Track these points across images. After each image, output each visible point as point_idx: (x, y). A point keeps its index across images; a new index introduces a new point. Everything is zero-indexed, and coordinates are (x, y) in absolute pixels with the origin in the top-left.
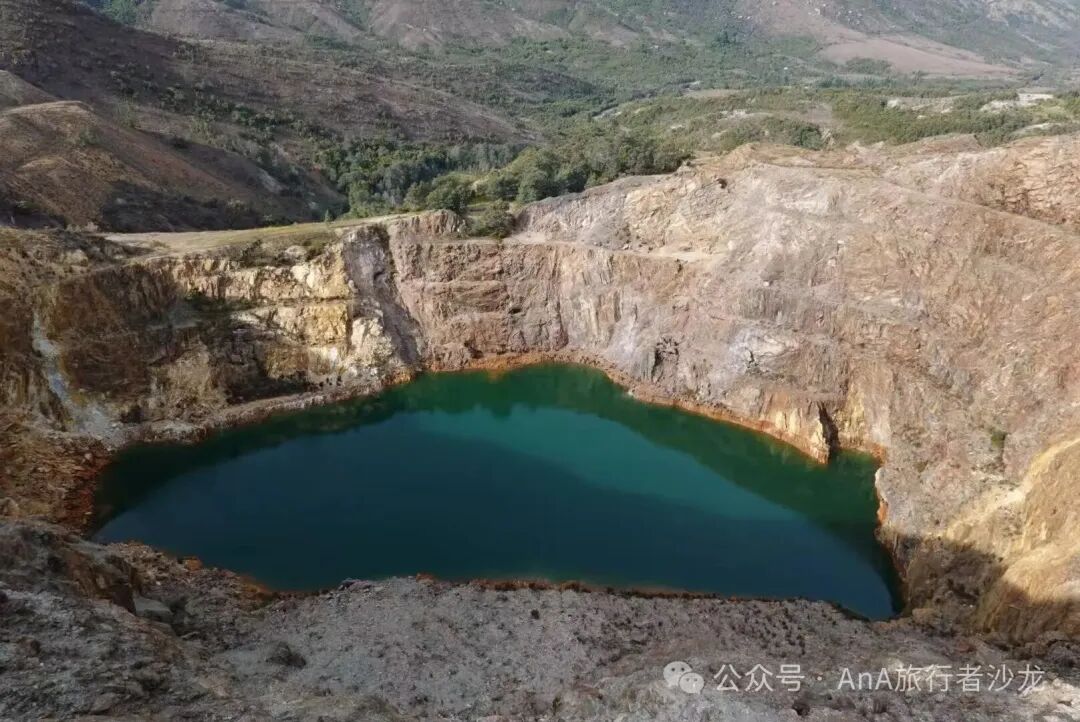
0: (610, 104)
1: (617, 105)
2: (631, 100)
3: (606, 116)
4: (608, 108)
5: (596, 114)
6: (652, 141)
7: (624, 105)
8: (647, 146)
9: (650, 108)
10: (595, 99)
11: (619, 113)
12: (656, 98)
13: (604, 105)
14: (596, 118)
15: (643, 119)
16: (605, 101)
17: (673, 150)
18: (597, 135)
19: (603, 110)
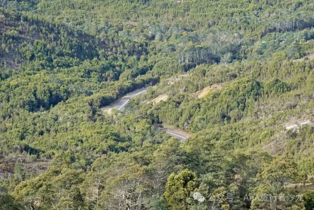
0: (139, 79)
1: (156, 81)
2: (186, 69)
3: (130, 106)
4: (134, 88)
5: (106, 102)
6: (243, 158)
7: (172, 81)
8: (231, 171)
9: (233, 84)
10: (105, 69)
11: (164, 98)
12: (245, 63)
13: (124, 81)
14: (108, 111)
15: (218, 110)
16: (127, 72)
17: (294, 177)
18: (111, 148)
19: (124, 92)
